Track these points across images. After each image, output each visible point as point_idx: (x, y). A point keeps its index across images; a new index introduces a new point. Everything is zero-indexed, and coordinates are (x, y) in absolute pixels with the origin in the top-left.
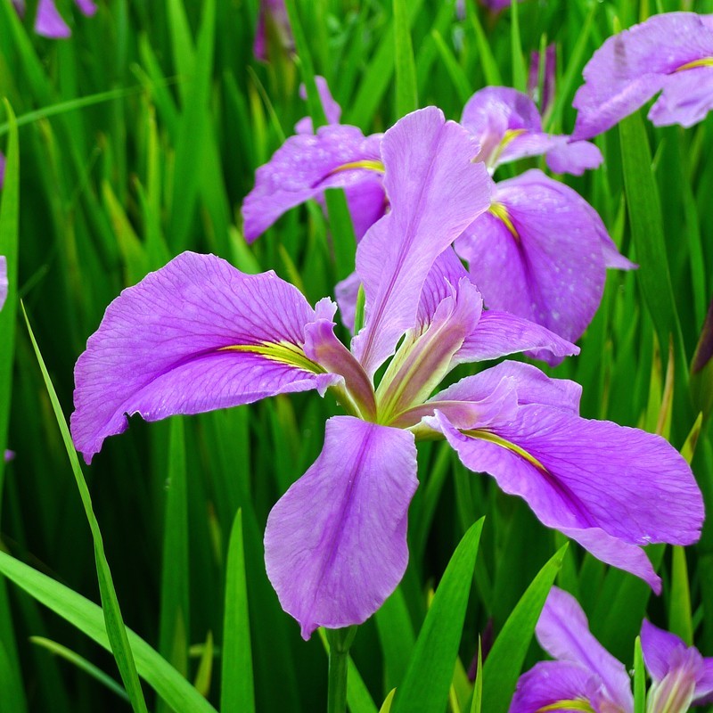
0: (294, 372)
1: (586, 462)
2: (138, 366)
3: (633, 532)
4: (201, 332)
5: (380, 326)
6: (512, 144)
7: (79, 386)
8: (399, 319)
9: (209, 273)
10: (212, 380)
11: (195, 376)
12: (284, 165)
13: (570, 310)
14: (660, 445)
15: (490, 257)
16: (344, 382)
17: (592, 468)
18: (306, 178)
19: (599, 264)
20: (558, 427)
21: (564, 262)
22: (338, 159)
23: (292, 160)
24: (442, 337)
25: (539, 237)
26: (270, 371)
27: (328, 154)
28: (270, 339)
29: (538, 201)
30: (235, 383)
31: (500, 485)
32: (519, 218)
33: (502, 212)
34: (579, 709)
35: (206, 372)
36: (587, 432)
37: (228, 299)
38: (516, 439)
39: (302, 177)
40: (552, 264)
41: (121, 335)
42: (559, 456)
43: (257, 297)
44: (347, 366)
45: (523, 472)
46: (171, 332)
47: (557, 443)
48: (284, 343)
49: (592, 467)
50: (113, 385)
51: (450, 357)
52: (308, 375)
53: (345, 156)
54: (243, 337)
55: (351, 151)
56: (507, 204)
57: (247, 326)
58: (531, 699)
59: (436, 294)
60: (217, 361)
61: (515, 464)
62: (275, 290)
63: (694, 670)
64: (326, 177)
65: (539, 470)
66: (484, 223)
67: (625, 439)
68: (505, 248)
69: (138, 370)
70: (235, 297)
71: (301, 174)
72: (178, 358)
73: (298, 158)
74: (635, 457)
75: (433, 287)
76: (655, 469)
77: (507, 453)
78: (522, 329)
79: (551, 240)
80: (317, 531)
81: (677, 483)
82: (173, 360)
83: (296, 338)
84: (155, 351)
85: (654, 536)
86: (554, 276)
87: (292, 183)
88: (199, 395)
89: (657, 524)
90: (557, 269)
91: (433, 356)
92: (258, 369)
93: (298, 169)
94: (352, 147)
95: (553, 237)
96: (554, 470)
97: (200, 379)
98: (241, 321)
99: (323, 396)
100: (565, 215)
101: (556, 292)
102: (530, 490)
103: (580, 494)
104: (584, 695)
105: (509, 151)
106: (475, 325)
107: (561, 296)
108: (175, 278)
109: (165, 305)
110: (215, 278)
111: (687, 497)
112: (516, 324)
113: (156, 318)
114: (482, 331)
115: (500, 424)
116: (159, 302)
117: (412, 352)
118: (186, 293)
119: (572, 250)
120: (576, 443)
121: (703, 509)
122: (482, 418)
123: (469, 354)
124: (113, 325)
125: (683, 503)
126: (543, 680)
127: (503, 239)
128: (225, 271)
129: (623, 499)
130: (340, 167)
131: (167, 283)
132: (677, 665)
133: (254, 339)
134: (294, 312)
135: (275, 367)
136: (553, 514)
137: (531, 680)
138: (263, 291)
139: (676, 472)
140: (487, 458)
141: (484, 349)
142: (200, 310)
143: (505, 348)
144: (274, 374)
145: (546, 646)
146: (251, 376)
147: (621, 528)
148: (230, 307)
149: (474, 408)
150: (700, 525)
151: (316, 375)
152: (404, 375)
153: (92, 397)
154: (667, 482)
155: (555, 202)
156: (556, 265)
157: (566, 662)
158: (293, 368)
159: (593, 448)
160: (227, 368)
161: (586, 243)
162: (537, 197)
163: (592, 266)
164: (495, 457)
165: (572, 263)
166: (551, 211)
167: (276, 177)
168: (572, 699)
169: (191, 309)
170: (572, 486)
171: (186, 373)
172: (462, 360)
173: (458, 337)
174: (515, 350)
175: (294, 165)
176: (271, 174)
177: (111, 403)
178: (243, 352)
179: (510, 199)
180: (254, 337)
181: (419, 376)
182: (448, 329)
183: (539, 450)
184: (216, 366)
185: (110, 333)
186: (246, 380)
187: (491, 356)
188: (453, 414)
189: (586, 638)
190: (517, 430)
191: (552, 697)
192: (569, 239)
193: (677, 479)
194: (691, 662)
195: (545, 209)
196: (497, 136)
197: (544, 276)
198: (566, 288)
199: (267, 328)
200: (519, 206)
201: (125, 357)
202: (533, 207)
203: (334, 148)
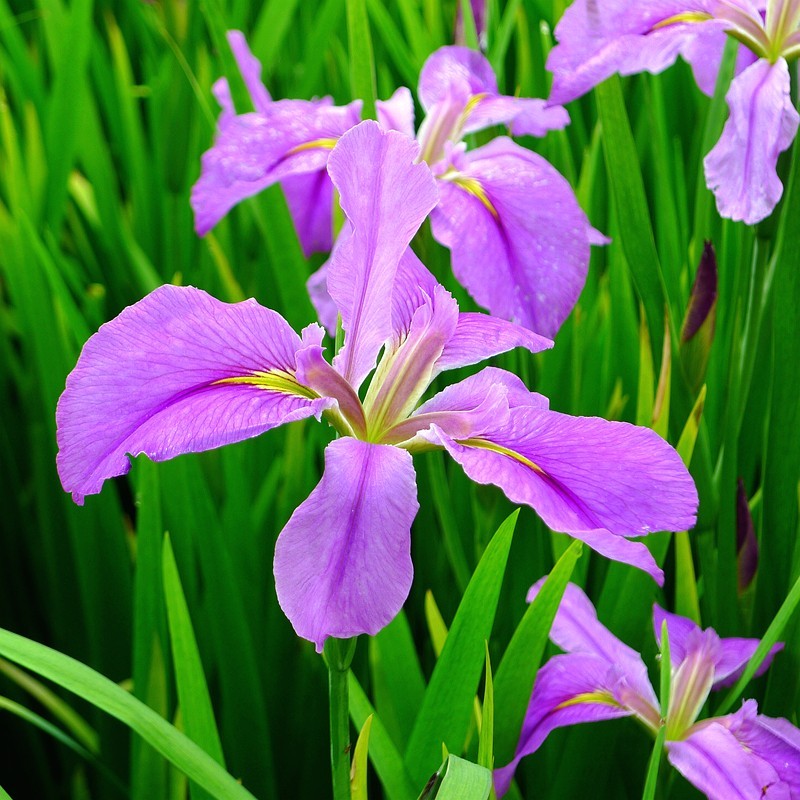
0: (289, 400)
1: (581, 460)
2: (126, 404)
3: (632, 523)
4: (191, 367)
5: (358, 341)
6: (476, 111)
7: (61, 426)
8: (374, 332)
9: (191, 306)
10: (215, 416)
11: (196, 413)
12: (232, 148)
13: (555, 291)
14: (649, 436)
15: (471, 241)
16: (337, 405)
17: (587, 466)
18: (260, 161)
19: (582, 239)
20: (548, 427)
21: (545, 239)
22: (292, 139)
23: (240, 143)
24: (422, 347)
25: (519, 215)
26: (267, 401)
27: (280, 134)
28: (261, 368)
29: (514, 175)
30: (238, 417)
31: (507, 495)
32: (495, 194)
33: (476, 188)
34: (599, 701)
35: (207, 408)
36: (577, 429)
37: (214, 332)
38: (509, 443)
39: (255, 160)
40: (534, 242)
41: (104, 372)
42: (554, 457)
43: (243, 328)
44: (338, 388)
45: (524, 478)
46: (159, 369)
47: (550, 445)
48: (275, 371)
49: (588, 464)
50: (99, 423)
51: (432, 365)
52: (302, 401)
53: (300, 135)
54: (235, 369)
55: (306, 129)
56: (481, 179)
57: (236, 358)
58: (549, 695)
59: (409, 302)
60: (215, 397)
61: (516, 470)
62: (258, 318)
63: (712, 652)
64: (282, 160)
65: (538, 473)
66: (461, 203)
67: (614, 434)
68: (485, 229)
69: (127, 408)
70: (222, 329)
71: (254, 158)
72: (171, 395)
73: (247, 139)
74: (627, 451)
75: (405, 296)
76: (647, 461)
77: (506, 460)
78: (498, 330)
79: (531, 216)
80: (324, 558)
81: (669, 472)
82: (166, 397)
83: (285, 365)
84: (144, 389)
85: (652, 526)
86: (538, 255)
87: (245, 168)
88: (204, 432)
89: (655, 513)
90: (539, 247)
91: (416, 367)
92: (256, 401)
93: (248, 152)
94: (306, 125)
95: (533, 213)
96: (552, 471)
97: (203, 415)
98: (230, 353)
99: (319, 421)
100: (543, 188)
101: (540, 271)
102: (534, 496)
103: (578, 493)
104: (604, 687)
105: (473, 120)
106: (453, 331)
107: (546, 275)
108: (156, 313)
109: (149, 341)
110: (198, 312)
111: (680, 484)
112: (492, 326)
113: (141, 354)
114: (460, 337)
115: (492, 430)
116: (141, 337)
117: (394, 365)
118: (170, 327)
119: (553, 226)
120: (568, 443)
121: (697, 494)
122: (476, 427)
123: (450, 361)
124: (93, 362)
125: (677, 490)
126: (560, 675)
127: (482, 218)
128: (207, 302)
129: (620, 493)
130: (297, 148)
131: (148, 318)
132: (695, 648)
133: (245, 370)
134: (280, 338)
135: (270, 396)
136: (557, 516)
137: (547, 676)
138: (248, 320)
139: (667, 462)
140: (490, 468)
141: (465, 355)
142: (188, 344)
143: (485, 351)
144: (271, 404)
145: (558, 641)
146: (251, 409)
147: (621, 521)
148: (218, 340)
149: (466, 417)
150: (695, 510)
151: (310, 400)
152: (389, 389)
153: (78, 437)
154: (660, 472)
155: (532, 175)
156: (538, 243)
157: (581, 654)
158: (287, 396)
159: (585, 446)
160: (227, 403)
161: (567, 217)
162: (512, 171)
163: (575, 242)
164: (497, 465)
165: (554, 239)
166: (528, 185)
167: (226, 162)
168: (591, 692)
169: (178, 343)
170: (570, 485)
171: (186, 410)
172: (444, 368)
173: (438, 345)
174: (495, 352)
175: (244, 147)
176: (219, 159)
177: (100, 443)
178: (237, 385)
179: (484, 173)
180: (245, 368)
181: (404, 388)
182: (427, 339)
183: (534, 453)
184: (214, 402)
185: (91, 370)
186: (247, 413)
187: (472, 361)
188: (448, 425)
189: (598, 629)
190: (509, 434)
191: (571, 691)
192: (550, 215)
193: (669, 468)
194: (708, 645)
195: (522, 184)
196: (460, 102)
197: (526, 255)
198: (549, 267)
199: (257, 358)
200: (494, 180)
201: (110, 395)
202: (510, 181)
203: (287, 127)
